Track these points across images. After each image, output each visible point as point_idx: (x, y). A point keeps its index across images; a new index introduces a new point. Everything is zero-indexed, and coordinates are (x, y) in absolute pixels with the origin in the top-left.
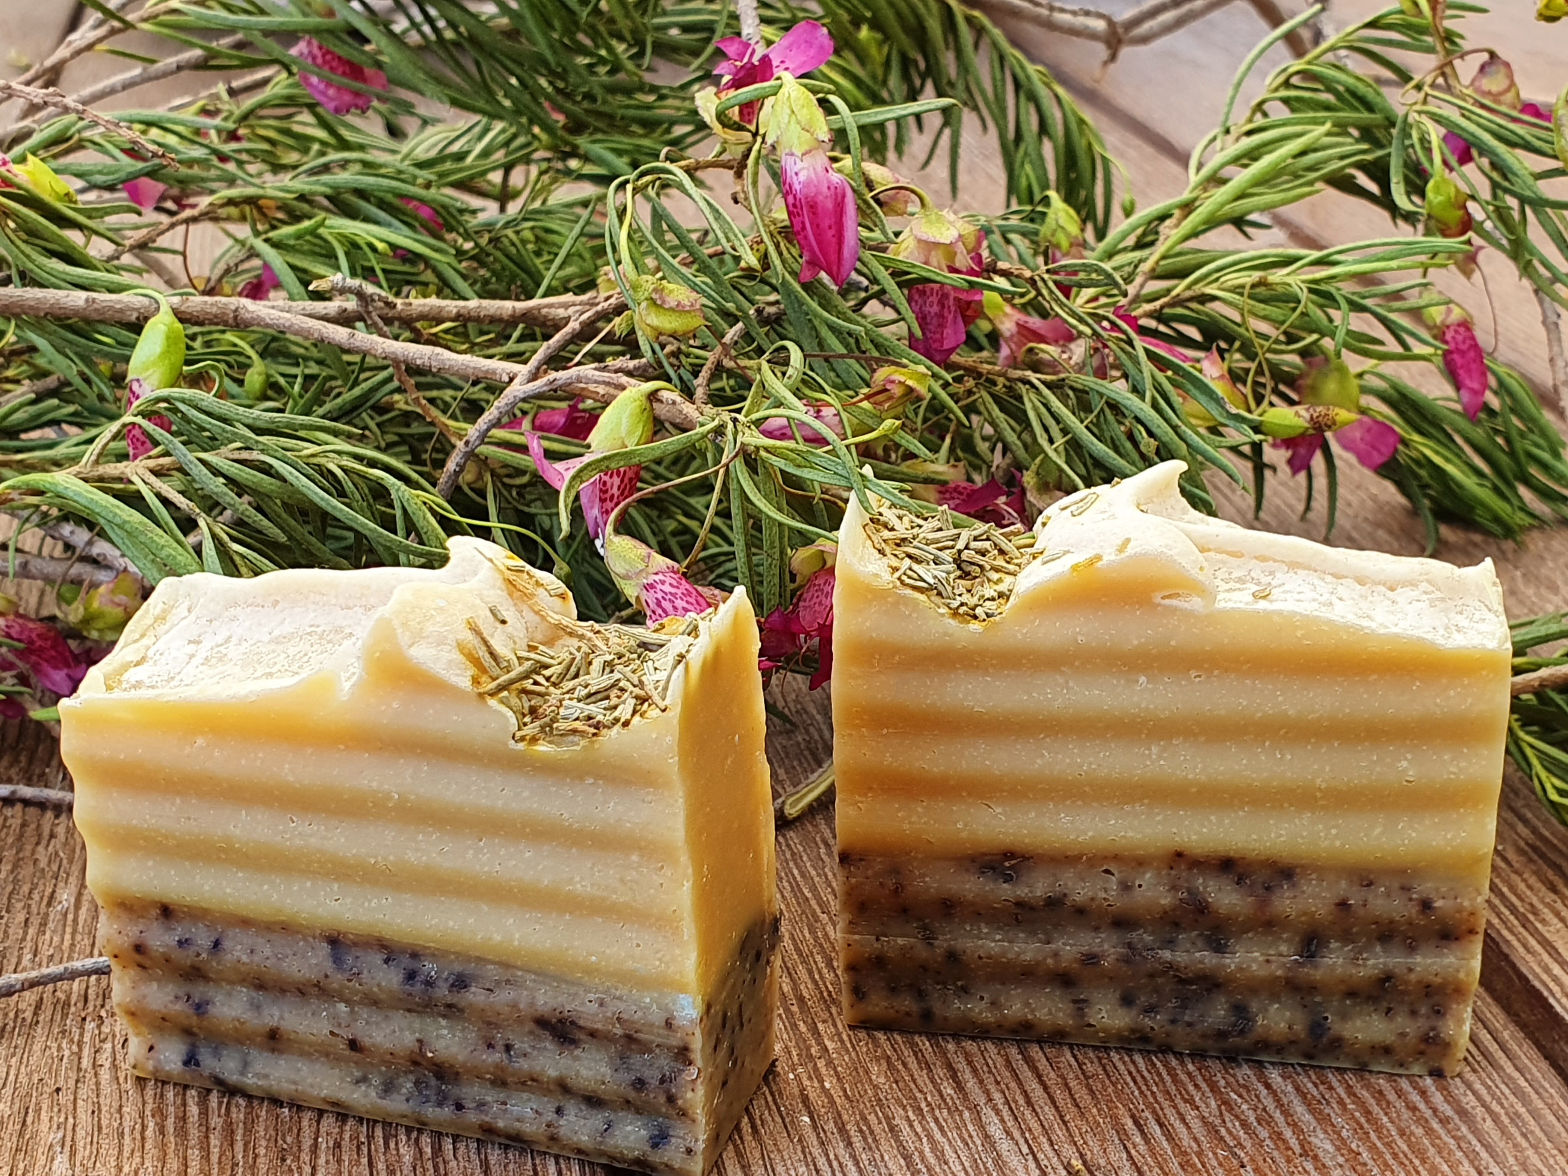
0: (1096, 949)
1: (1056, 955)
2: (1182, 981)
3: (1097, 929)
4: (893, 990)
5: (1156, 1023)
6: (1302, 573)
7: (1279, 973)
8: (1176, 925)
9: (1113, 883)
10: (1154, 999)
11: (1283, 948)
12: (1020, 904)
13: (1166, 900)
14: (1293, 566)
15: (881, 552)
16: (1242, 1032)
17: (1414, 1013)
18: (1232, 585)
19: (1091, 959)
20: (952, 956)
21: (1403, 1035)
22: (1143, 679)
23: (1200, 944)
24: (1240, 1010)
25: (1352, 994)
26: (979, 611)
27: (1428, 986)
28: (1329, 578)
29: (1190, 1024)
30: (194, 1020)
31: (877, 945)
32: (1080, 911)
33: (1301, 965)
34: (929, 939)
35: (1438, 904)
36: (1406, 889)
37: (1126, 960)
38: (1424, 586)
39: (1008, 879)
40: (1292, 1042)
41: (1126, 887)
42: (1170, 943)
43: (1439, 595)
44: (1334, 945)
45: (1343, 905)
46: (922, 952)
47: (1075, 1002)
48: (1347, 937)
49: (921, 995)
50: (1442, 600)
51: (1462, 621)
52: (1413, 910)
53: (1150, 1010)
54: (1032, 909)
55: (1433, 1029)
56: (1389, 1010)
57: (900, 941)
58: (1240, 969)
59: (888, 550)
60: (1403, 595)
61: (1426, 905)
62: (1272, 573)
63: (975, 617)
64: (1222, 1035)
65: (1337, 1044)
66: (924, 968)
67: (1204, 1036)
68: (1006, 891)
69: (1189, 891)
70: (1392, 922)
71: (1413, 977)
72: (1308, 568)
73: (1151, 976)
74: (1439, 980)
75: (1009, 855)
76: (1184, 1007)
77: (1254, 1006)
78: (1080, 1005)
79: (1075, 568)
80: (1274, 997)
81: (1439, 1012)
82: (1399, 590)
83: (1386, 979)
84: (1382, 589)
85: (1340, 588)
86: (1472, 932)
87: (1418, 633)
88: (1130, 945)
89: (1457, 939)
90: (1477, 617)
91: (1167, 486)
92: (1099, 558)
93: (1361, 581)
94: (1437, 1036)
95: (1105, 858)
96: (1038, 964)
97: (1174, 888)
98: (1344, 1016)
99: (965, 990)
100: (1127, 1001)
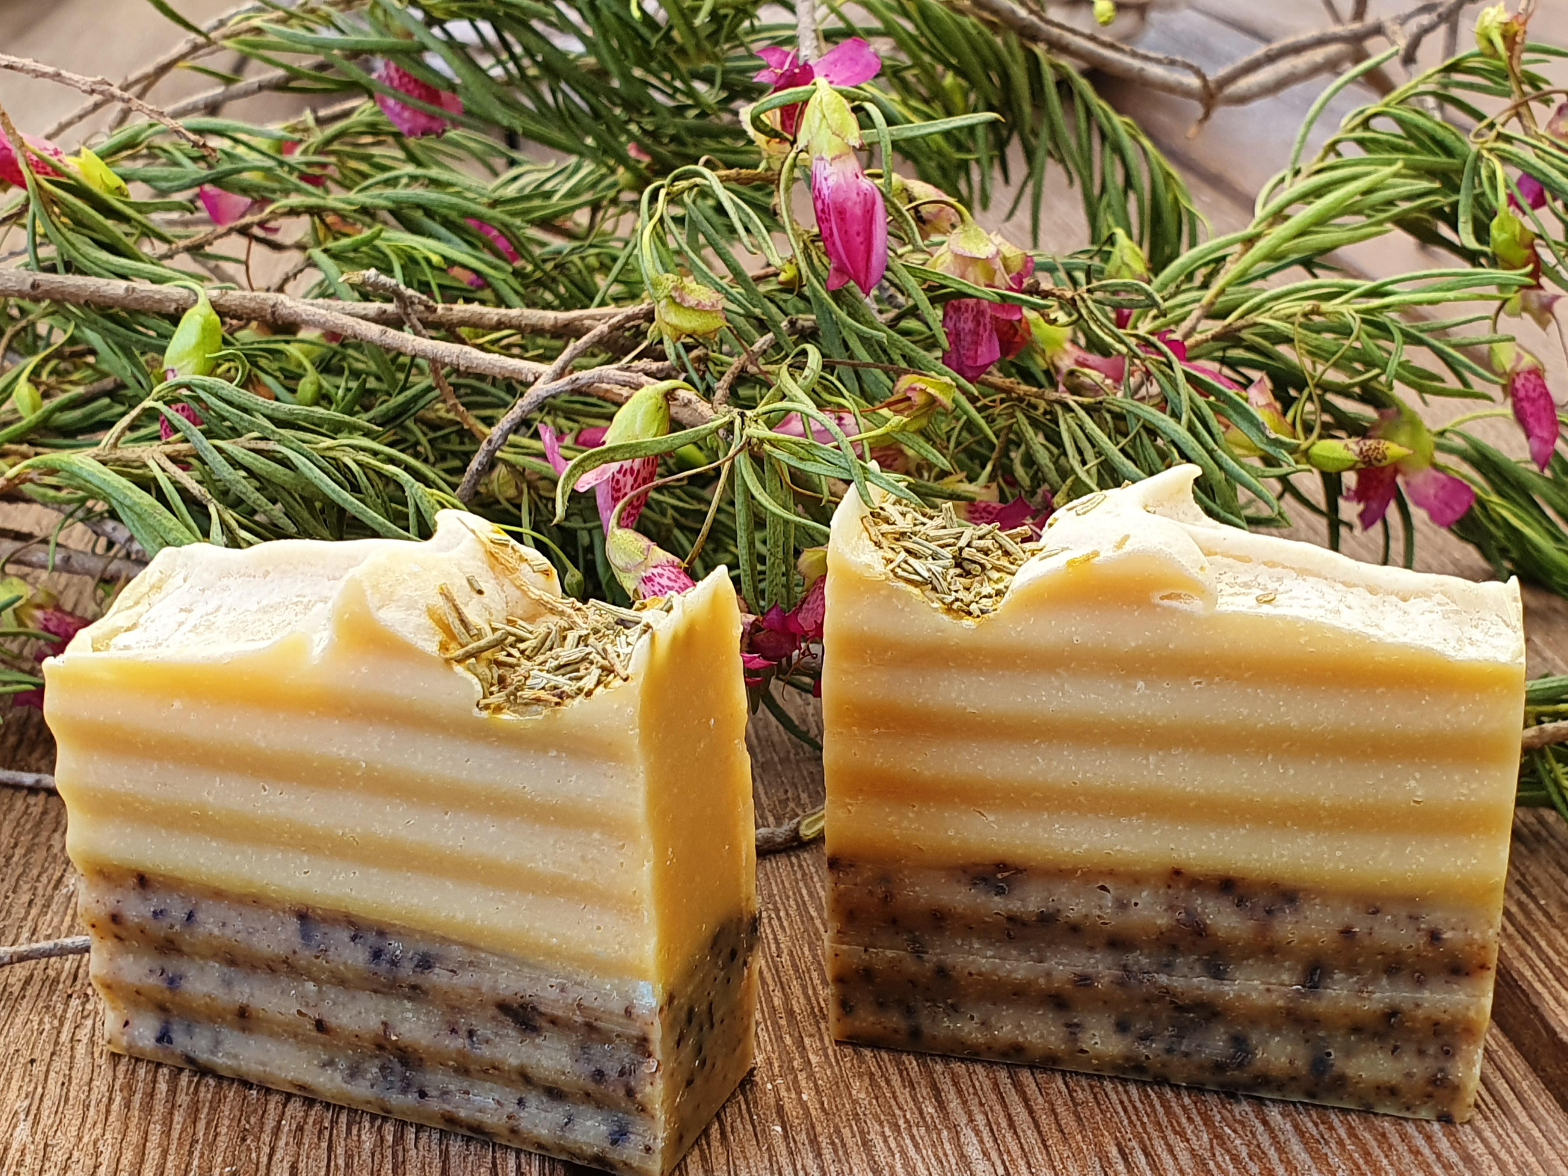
0: (1090, 970)
1: (1048, 974)
2: (1179, 1008)
3: (1091, 949)
4: (881, 1005)
5: (1152, 1051)
6: (1311, 580)
7: (1280, 1003)
8: (1174, 948)
9: (1108, 900)
10: (1150, 1027)
11: (1285, 977)
12: (1011, 918)
13: (1163, 921)
14: (1303, 572)
15: (878, 544)
16: (1240, 1066)
17: (1421, 1053)
18: (1237, 589)
19: (1084, 981)
20: (942, 972)
21: (1409, 1075)
22: (1141, 684)
23: (1198, 968)
24: (1239, 1042)
25: (1357, 1029)
26: (973, 607)
27: (1436, 1024)
28: (1339, 586)
29: (1187, 1055)
30: (167, 995)
31: (865, 957)
32: (1075, 929)
33: (1304, 996)
34: (918, 953)
35: (1448, 935)
36: (1413, 918)
37: (1120, 983)
38: (1438, 597)
39: (1000, 892)
40: (1293, 1079)
41: (1122, 905)
42: (1167, 967)
43: (1455, 607)
44: (1338, 976)
45: (1347, 932)
46: (911, 966)
47: (1068, 1025)
48: (1352, 968)
49: (909, 1011)
50: (1457, 612)
51: (1477, 635)
52: (1422, 941)
53: (1144, 1038)
54: (1024, 924)
55: (1441, 1070)
56: (1395, 1049)
57: (889, 953)
58: (1239, 997)
59: (885, 543)
60: (1415, 606)
61: (1434, 936)
62: (1280, 579)
63: (970, 613)
64: (1219, 1067)
65: (1340, 1083)
66: (913, 983)
67: (1201, 1067)
68: (998, 904)
69: (1187, 912)
70: (1398, 953)
71: (1420, 1013)
72: (1318, 575)
73: (1147, 1001)
74: (1447, 1017)
75: (1002, 866)
76: (1180, 1037)
77: (1254, 1038)
78: (1073, 1029)
79: (1071, 563)
80: (1275, 1029)
81: (1448, 1053)
82: (1412, 601)
83: (1392, 1014)
84: (1394, 598)
85: (1349, 596)
86: (1483, 967)
87: (1427, 643)
88: (1125, 968)
89: (1467, 974)
90: (1491, 632)
91: (1180, 490)
92: (1096, 554)
93: (1372, 590)
94: (1445, 1078)
95: (1101, 874)
96: (1029, 983)
97: (1171, 908)
98: (1349, 1054)
99: (955, 1008)
100: (1122, 1027)
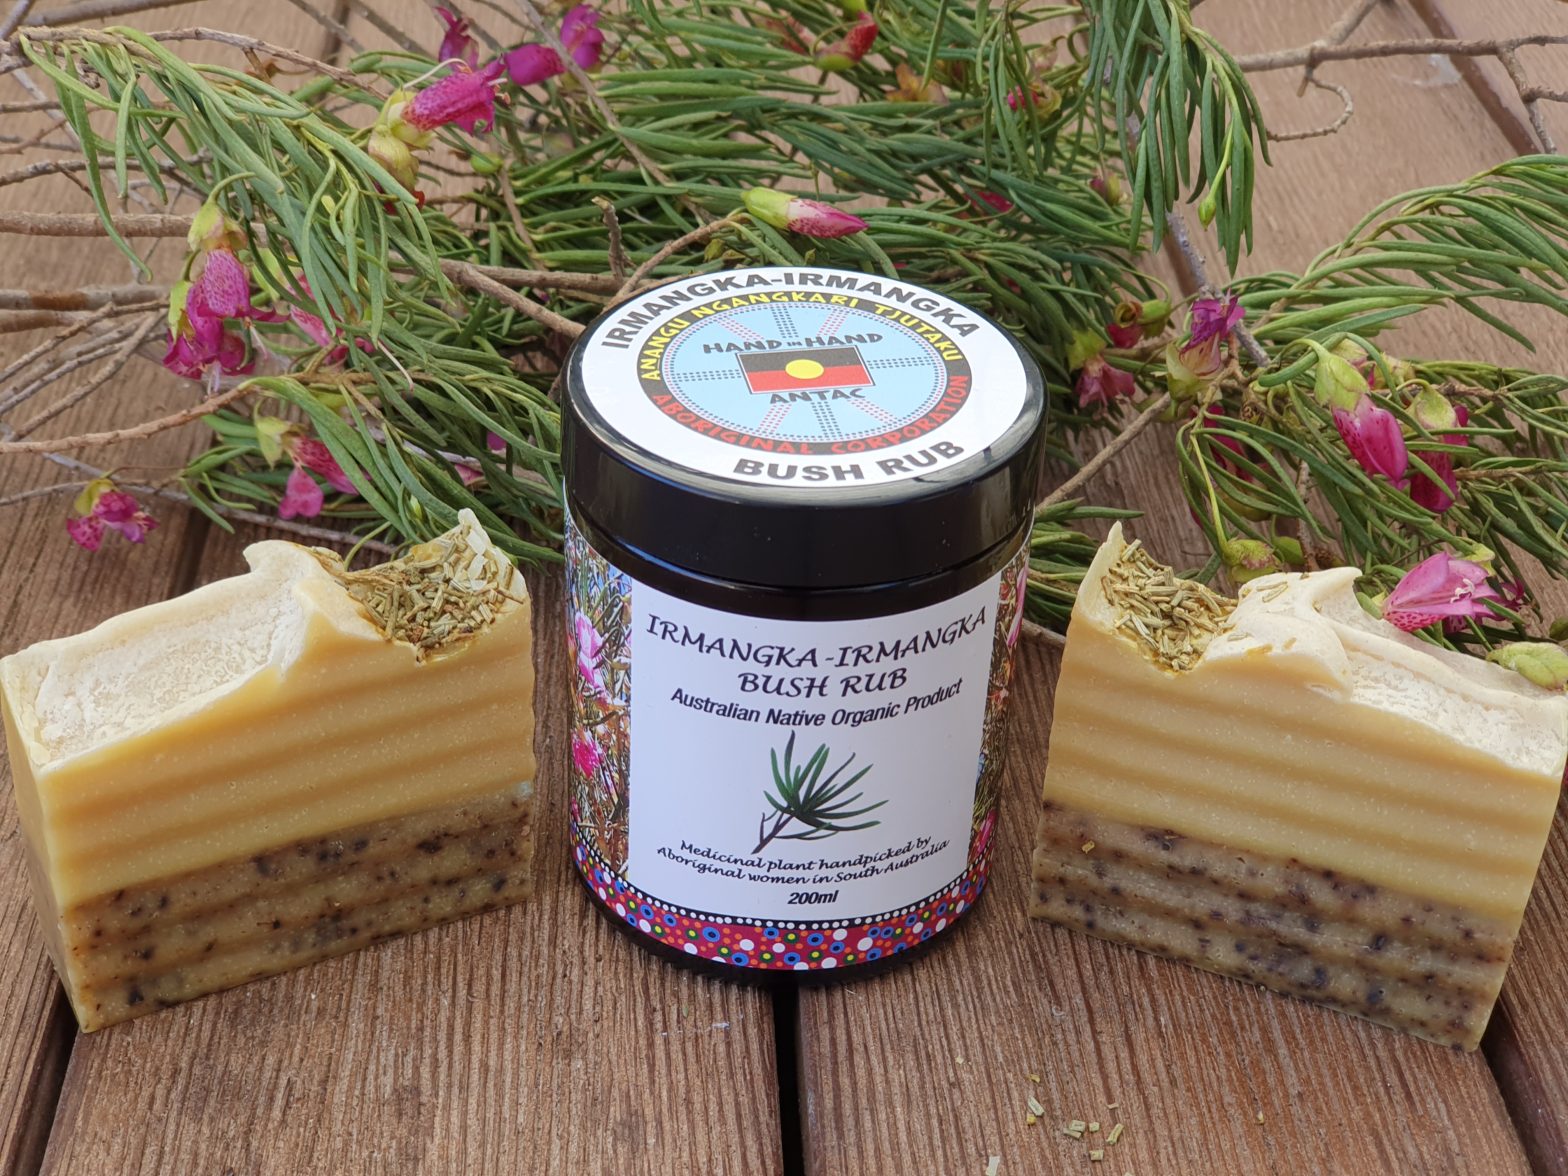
0: (1223, 911)
1: (1192, 907)
2: (1280, 944)
3: (1226, 895)
4: (1069, 901)
5: (1258, 967)
6: (1423, 683)
7: (1352, 955)
8: (1284, 906)
9: (1243, 868)
10: (1259, 952)
11: (1360, 939)
12: (1171, 867)
13: (1279, 889)
15: (1111, 602)
16: (1318, 988)
17: (1447, 1003)
18: (1368, 683)
19: (1216, 916)
20: (1116, 891)
21: (1436, 1016)
22: (1289, 737)
23: (1299, 922)
24: (1319, 972)
25: (1404, 980)
26: (1174, 663)
27: (1460, 989)
29: (1281, 974)
31: (1062, 870)
32: (1215, 882)
33: (1370, 953)
34: (1100, 874)
35: (1477, 935)
36: (1455, 919)
37: (1243, 922)
39: (1166, 848)
40: (1354, 1002)
41: (1252, 873)
42: (1278, 917)
43: (1521, 721)
44: (1397, 944)
45: (1407, 920)
46: (1093, 880)
47: (1201, 940)
48: (1407, 941)
49: (1088, 909)
50: (1523, 726)
51: (1533, 747)
52: (1458, 936)
53: (1253, 958)
54: (1180, 872)
55: (1460, 1018)
56: (1429, 997)
57: (1080, 872)
58: (1324, 946)
59: (1116, 599)
60: (1494, 716)
61: (1468, 934)
63: (1171, 666)
64: (1303, 986)
65: (1386, 1012)
66: (1094, 892)
67: (1290, 984)
68: (1164, 856)
69: (1298, 887)
70: (1441, 940)
71: (1450, 981)
73: (1259, 936)
74: (1469, 987)
75: (1169, 832)
76: (1279, 962)
77: (1331, 971)
78: (1204, 942)
79: (1250, 652)
80: (1346, 969)
81: (1466, 1007)
83: (1429, 977)
86: (1500, 959)
88: (1248, 913)
89: (1488, 962)
90: (1546, 743)
91: (1344, 585)
92: (1269, 649)
94: (1461, 1023)
95: (1241, 850)
96: (1178, 909)
97: (1287, 882)
98: (1395, 994)
99: (1121, 913)
100: (1240, 948)
